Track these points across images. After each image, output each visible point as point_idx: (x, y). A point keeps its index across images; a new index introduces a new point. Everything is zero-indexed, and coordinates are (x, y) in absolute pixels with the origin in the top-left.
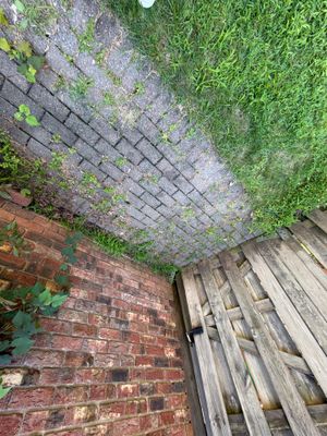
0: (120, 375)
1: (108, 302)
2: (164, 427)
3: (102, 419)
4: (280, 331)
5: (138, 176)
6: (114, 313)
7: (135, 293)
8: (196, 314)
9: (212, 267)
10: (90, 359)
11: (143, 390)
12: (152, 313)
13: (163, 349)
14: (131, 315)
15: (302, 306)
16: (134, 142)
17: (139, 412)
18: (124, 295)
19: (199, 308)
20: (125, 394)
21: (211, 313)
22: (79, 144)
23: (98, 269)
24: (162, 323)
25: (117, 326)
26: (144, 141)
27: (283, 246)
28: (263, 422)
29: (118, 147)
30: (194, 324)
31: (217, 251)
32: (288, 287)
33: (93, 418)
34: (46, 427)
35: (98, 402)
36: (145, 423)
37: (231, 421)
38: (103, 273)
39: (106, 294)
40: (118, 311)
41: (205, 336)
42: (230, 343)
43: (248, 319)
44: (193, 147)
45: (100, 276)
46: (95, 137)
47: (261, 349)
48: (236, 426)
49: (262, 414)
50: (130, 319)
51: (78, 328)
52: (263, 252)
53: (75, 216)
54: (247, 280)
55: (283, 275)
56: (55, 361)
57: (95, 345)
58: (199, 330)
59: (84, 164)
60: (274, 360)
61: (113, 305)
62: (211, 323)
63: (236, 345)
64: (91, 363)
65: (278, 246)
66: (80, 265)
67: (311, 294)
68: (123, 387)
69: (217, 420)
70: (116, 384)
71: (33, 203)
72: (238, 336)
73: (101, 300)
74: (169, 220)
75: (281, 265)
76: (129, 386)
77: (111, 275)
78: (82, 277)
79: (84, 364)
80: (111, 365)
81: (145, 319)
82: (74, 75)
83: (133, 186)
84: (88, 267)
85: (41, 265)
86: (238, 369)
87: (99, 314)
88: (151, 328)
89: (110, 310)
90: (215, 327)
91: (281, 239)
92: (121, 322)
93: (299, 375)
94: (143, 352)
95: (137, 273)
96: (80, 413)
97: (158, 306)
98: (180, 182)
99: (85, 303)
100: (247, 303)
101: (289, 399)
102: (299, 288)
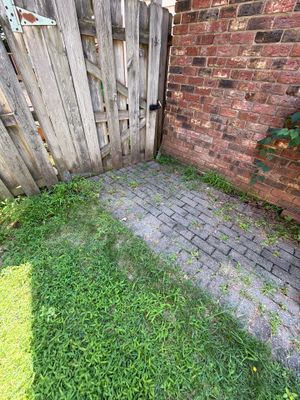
0: (226, 84)
1: (225, 136)
2: (197, 47)
3: (245, 59)
4: (95, 95)
5: (207, 227)
6: (222, 127)
7: (199, 142)
8: (151, 121)
9: (130, 157)
10: (248, 97)
11: (209, 72)
12: (186, 126)
13: (184, 98)
14: (207, 125)
15: (74, 110)
16: (217, 252)
17: (216, 59)
18: (210, 141)
19: (148, 125)
20: (224, 72)
21: (141, 119)
22: (259, 250)
23: (230, 161)
24: (179, 117)
25: (221, 118)
26: (210, 252)
27: (70, 165)
28: (128, 33)
29: (228, 249)
30: (154, 113)
31: (123, 170)
32: (79, 128)
33: (252, 61)
34: (286, 60)
35: (246, 69)
36: (212, 51)
37: (148, 39)
38: (226, 158)
39: (226, 142)
40: (218, 129)
41: (149, 103)
42: (134, 93)
43: (116, 109)
44: (167, 248)
45: (228, 156)
46: (248, 255)
47: (114, 85)
48: (146, 36)
49: (127, 38)
50: (209, 123)
51: (254, 119)
52: (89, 162)
53: (247, 203)
54: (106, 142)
55: (79, 139)
56: (275, 99)
57: (242, 106)
58: (153, 108)
59: (251, 237)
60: (108, 74)
61: (222, 134)
62: (142, 111)
63: (130, 91)
64: (248, 94)
65: (74, 165)
66: (245, 164)
67: (63, 119)
68: (226, 76)
69: (156, 43)
70: (230, 79)
71: (280, 212)
72: (126, 98)
73: (231, 138)
74: (172, 196)
75: (78, 149)
76: (220, 76)
77: (219, 156)
78: (245, 156)
79: (253, 95)
80: (232, 92)
81: (195, 122)
82: (277, 296)
83: (209, 220)
84: (237, 163)
85: (277, 165)
86: (134, 73)
87: (235, 128)
88: (191, 115)
89: (225, 130)
90: (140, 108)
91: (71, 172)
92: (217, 121)
93: (92, 59)
94: (203, 98)
95: (194, 158)
96: (261, 65)
97: (180, 131)
98: (171, 222)
99: (246, 136)
100: (113, 121)
101: (107, 45)
102: (71, 126)
